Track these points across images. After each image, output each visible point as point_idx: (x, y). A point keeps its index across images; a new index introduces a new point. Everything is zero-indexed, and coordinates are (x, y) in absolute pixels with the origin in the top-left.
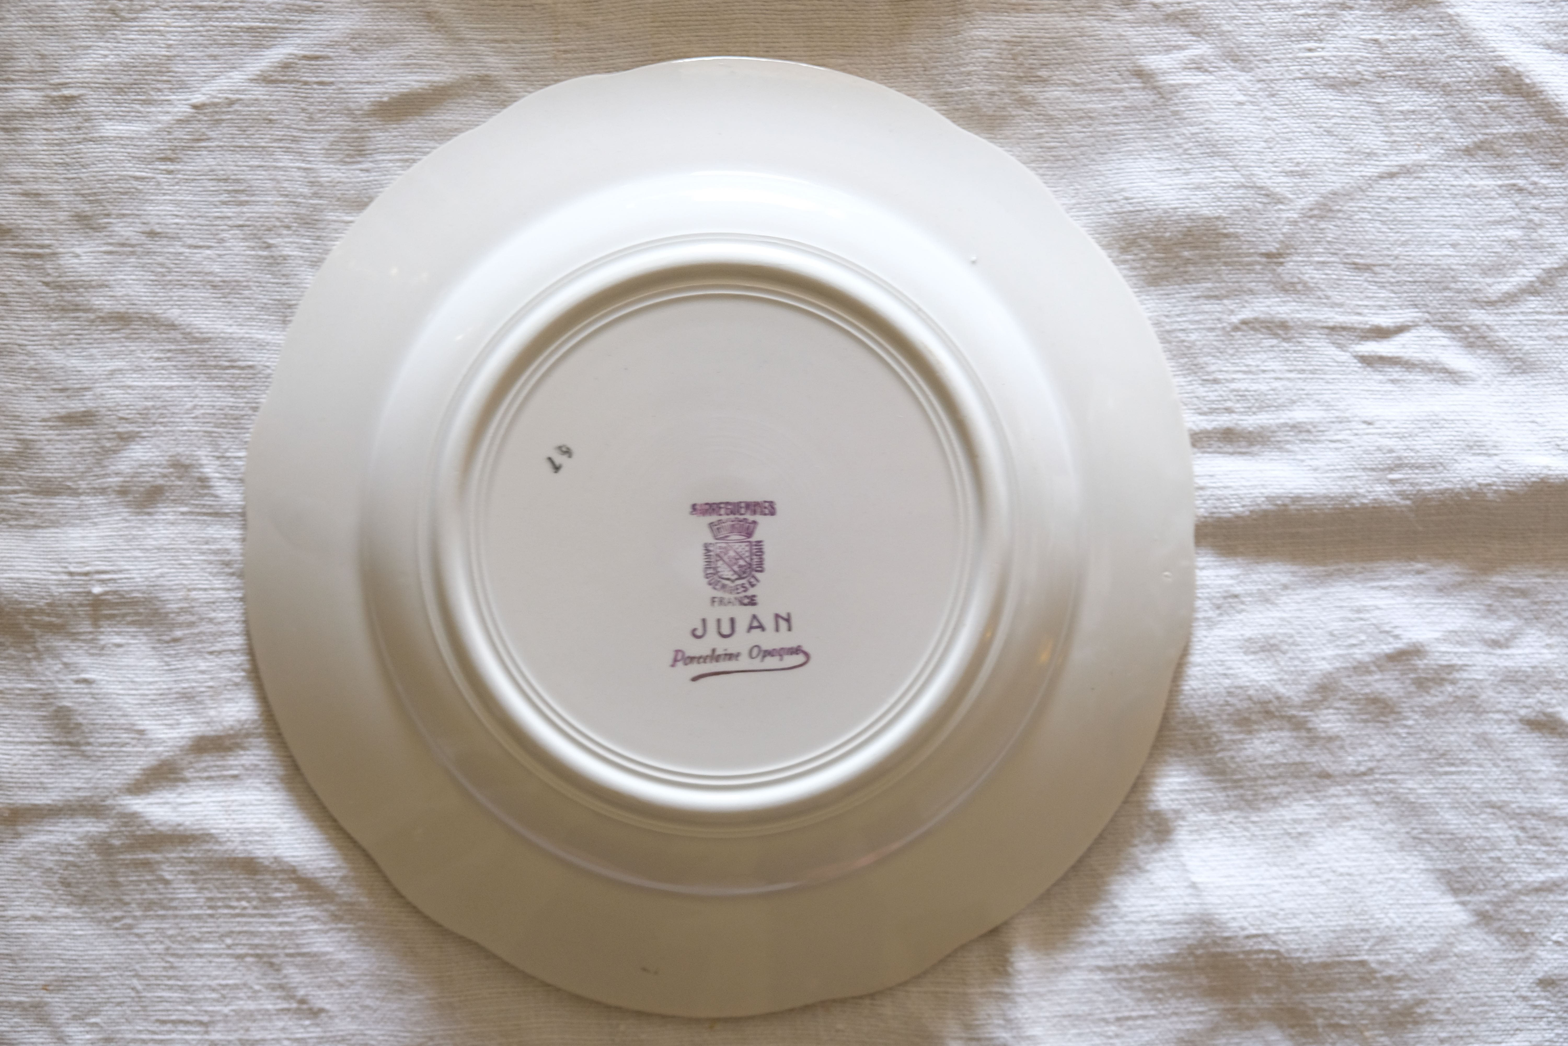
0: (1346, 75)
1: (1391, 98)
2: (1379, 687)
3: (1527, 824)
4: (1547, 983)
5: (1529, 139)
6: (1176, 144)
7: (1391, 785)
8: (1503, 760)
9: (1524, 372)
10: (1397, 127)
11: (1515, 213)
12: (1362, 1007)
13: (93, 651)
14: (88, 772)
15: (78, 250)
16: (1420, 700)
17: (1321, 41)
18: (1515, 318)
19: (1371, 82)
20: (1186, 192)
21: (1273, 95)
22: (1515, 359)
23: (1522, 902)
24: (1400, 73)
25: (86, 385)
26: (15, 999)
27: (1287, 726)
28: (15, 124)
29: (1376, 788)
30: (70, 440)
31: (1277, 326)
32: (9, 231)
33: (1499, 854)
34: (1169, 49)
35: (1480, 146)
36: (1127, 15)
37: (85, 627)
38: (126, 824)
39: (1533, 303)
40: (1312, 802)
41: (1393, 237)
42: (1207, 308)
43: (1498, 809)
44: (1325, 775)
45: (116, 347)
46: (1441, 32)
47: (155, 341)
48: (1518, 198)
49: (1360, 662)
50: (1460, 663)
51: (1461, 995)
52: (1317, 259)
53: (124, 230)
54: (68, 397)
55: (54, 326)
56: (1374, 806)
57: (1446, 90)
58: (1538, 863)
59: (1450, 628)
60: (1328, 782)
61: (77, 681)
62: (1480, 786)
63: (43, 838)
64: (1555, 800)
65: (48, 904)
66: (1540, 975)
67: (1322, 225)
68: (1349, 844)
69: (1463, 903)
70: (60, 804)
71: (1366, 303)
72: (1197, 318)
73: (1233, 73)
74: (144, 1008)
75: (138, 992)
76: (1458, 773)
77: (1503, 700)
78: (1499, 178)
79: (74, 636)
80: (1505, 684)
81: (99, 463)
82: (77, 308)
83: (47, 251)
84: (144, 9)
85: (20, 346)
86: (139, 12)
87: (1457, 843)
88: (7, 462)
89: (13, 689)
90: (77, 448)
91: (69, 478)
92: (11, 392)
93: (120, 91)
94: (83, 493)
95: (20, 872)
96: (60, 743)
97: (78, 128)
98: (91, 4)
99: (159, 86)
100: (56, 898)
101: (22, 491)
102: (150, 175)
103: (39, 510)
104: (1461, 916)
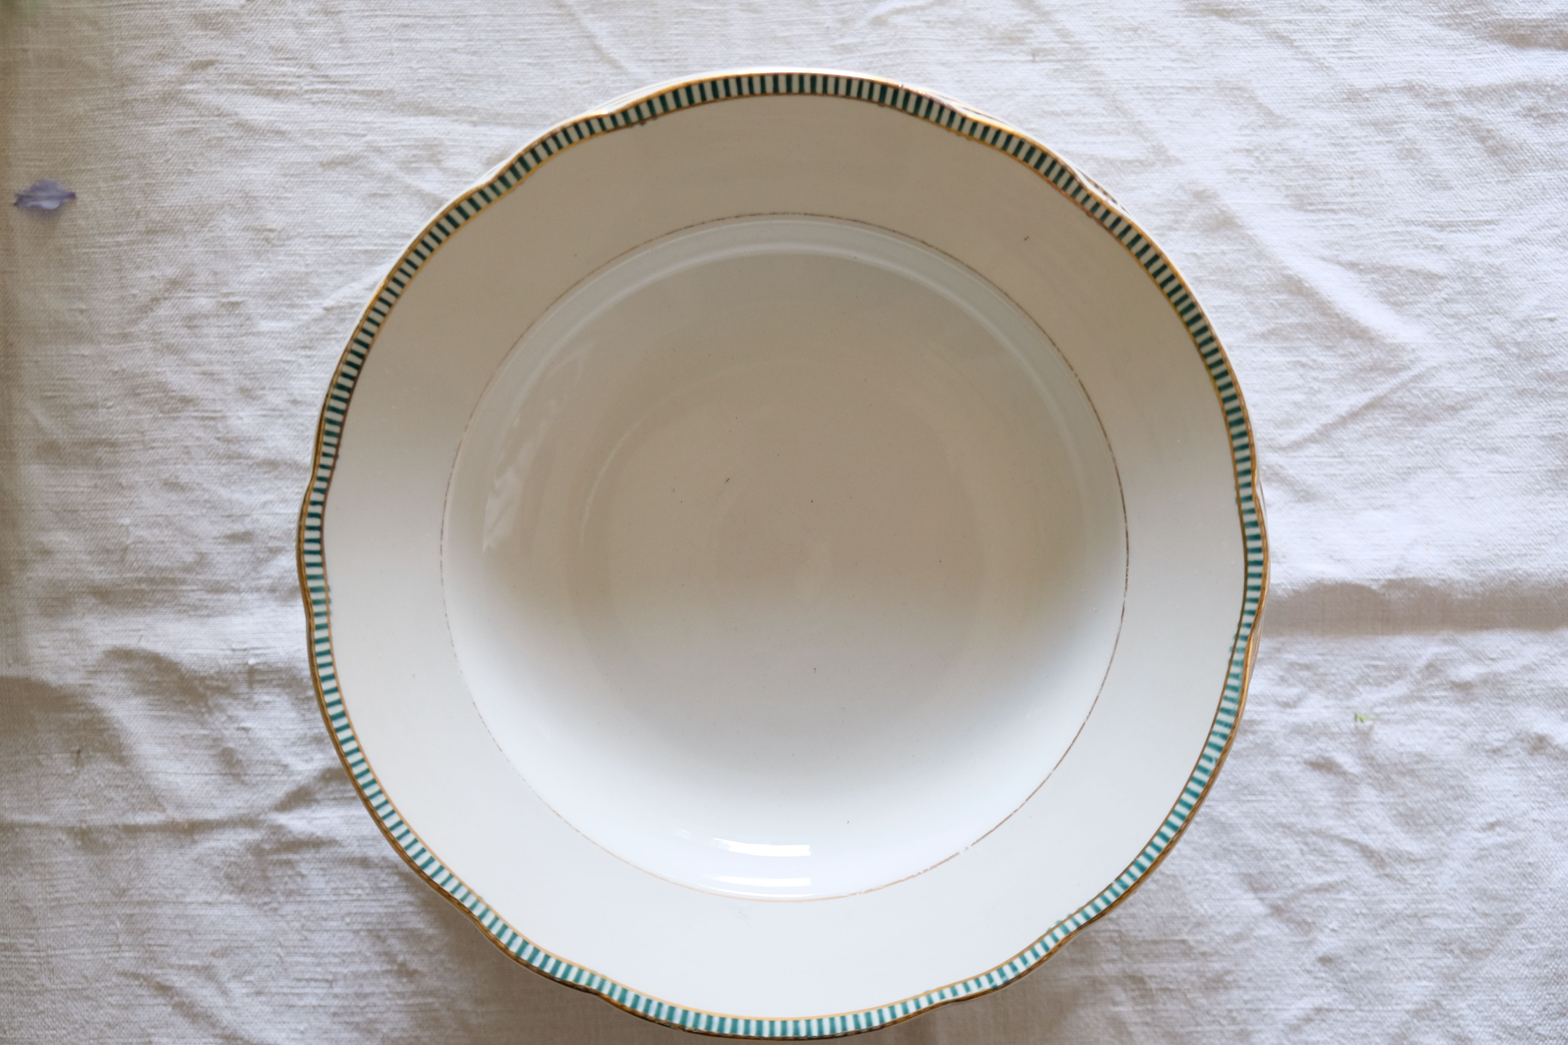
3: (1309, 840)
4: (1325, 960)
5: (1309, 328)
8: (1291, 792)
9: (1308, 501)
12: (1184, 975)
13: (249, 707)
14: (246, 795)
15: (241, 414)
18: (1301, 460)
22: (1301, 491)
23: (1305, 898)
25: (245, 513)
26: (191, 963)
28: (196, 322)
30: (234, 553)
32: (192, 400)
33: (1287, 862)
35: (1272, 332)
37: (244, 688)
38: (274, 833)
39: (1314, 449)
43: (1288, 829)
45: (268, 485)
46: (1243, 248)
47: (296, 480)
48: (1301, 371)
50: (1260, 719)
51: (1260, 968)
53: (275, 399)
54: (233, 521)
55: (223, 469)
57: (1247, 290)
58: (1318, 870)
61: (238, 729)
62: (1274, 811)
63: (212, 844)
64: (1331, 823)
65: (216, 894)
66: (1320, 954)
69: (1261, 899)
70: (226, 819)
74: (286, 970)
75: (281, 957)
76: (1258, 801)
77: (1292, 747)
79: (235, 696)
80: (1293, 735)
81: (255, 569)
82: (239, 456)
83: (219, 415)
84: (289, 238)
85: (198, 484)
86: (285, 240)
87: (1256, 853)
88: (188, 569)
89: (191, 735)
90: (239, 559)
91: (233, 581)
92: (190, 518)
93: (271, 297)
94: (243, 591)
95: (195, 869)
96: (225, 774)
97: (242, 326)
98: (250, 235)
99: (300, 294)
100: (222, 888)
101: (198, 590)
102: (294, 359)
103: (211, 604)
104: (1259, 909)
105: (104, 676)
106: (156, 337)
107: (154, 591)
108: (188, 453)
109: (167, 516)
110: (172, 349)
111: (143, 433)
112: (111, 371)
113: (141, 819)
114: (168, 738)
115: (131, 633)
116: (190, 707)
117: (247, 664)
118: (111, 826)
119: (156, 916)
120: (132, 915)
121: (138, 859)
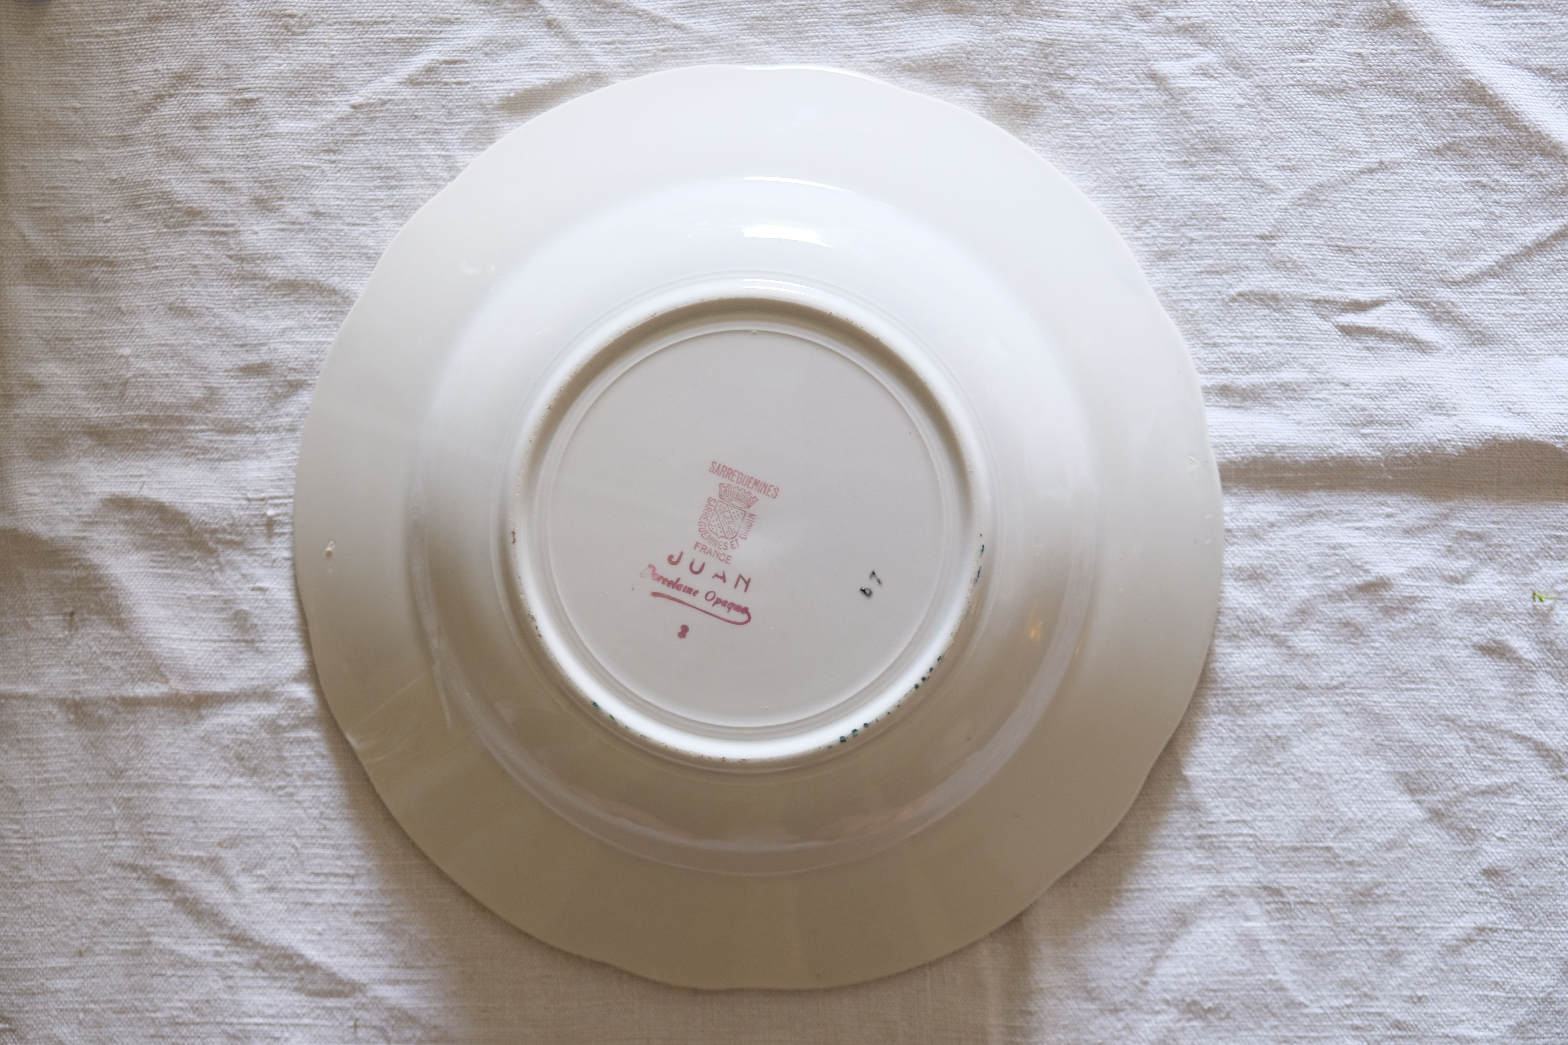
0: (1332, 83)
1: (1371, 104)
2: (1350, 613)
3: (1476, 735)
4: (1490, 873)
5: (1492, 142)
6: (1184, 139)
7: (1359, 698)
8: (1457, 680)
9: (1483, 344)
10: (1377, 129)
11: (1479, 206)
12: (1328, 887)
13: (266, 564)
14: (261, 665)
15: (256, 228)
16: (1387, 625)
17: (1311, 53)
18: (1476, 297)
19: (1355, 89)
20: (1191, 182)
21: (1269, 100)
22: (1476, 332)
23: (1470, 802)
24: (1380, 82)
25: (261, 342)
26: (195, 854)
27: (1271, 643)
28: (205, 123)
29: (1346, 700)
30: (249, 387)
31: (1269, 298)
32: (200, 212)
33: (1451, 761)
34: (1179, 57)
35: (1449, 147)
36: (1144, 26)
37: (261, 543)
38: (292, 708)
39: (1493, 284)
40: (1290, 710)
41: (1372, 224)
42: (1208, 282)
43: (1451, 721)
44: (1302, 687)
45: (287, 309)
46: (1416, 48)
47: (320, 304)
48: (1481, 193)
49: (1334, 591)
50: (1421, 595)
51: (1415, 880)
52: (1305, 241)
53: (295, 211)
54: (247, 351)
55: (236, 292)
56: (1344, 715)
57: (1419, 98)
58: (1485, 769)
59: (1414, 565)
60: (1305, 693)
61: (253, 589)
62: (1436, 701)
63: (222, 720)
64: (1502, 716)
65: (224, 776)
66: (1485, 866)
67: (1310, 212)
68: (1321, 747)
69: (1419, 802)
70: (237, 692)
71: (1346, 280)
72: (1200, 290)
73: (1235, 79)
74: (302, 863)
75: (296, 849)
76: (1418, 690)
77: (1459, 628)
78: (1466, 176)
79: (250, 551)
80: (1460, 615)
81: (272, 406)
82: (255, 277)
83: (231, 229)
84: (312, 25)
85: (208, 308)
86: (307, 27)
87: (1414, 750)
88: (196, 406)
89: (199, 596)
90: (254, 394)
91: (248, 419)
92: (199, 347)
93: (291, 94)
94: (259, 431)
95: (202, 748)
96: (237, 641)
97: (257, 126)
98: (267, 21)
99: (323, 89)
100: (231, 770)
101: (208, 430)
102: (316, 164)
103: (222, 446)
104: (1416, 813)
105: (102, 528)
106: (160, 140)
107: (157, 431)
108: (197, 273)
109: (172, 345)
110: (178, 154)
111: (144, 250)
112: (108, 179)
113: (141, 690)
114: (173, 598)
115: (132, 479)
116: (199, 564)
117: (265, 514)
118: (108, 698)
119: (157, 800)
120: (130, 799)
121: (137, 736)
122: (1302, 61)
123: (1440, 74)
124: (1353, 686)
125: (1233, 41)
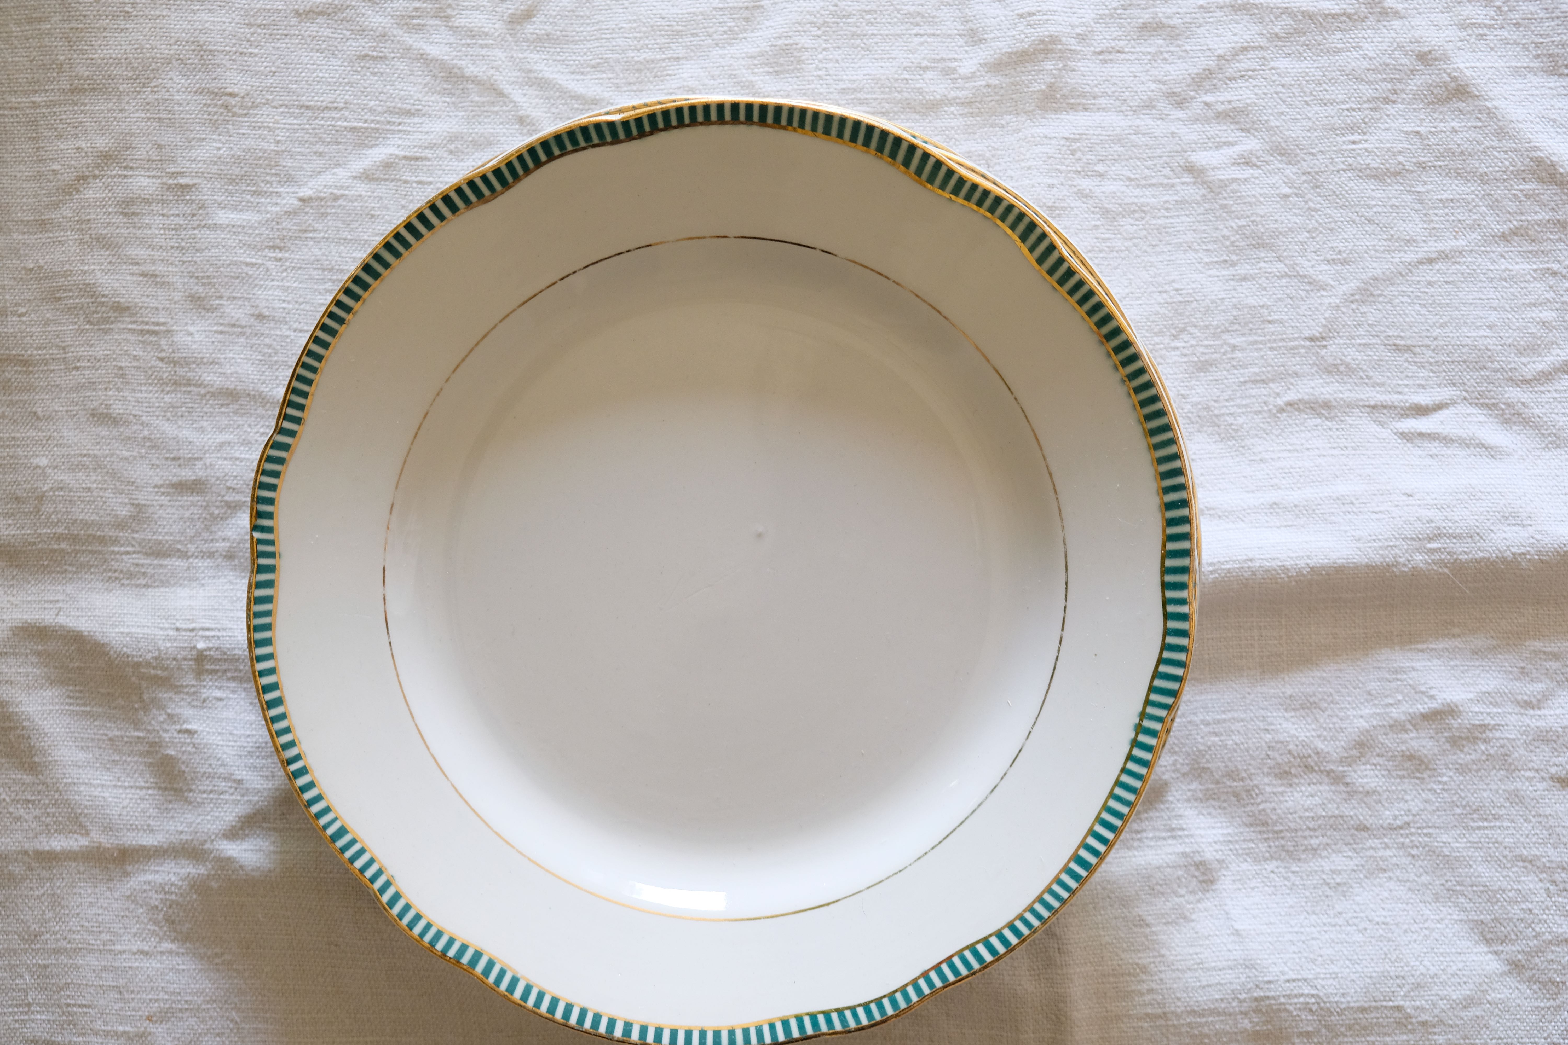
0: (1388, 166)
1: (1430, 187)
2: (1415, 744)
3: (1557, 877)
6: (1223, 236)
7: (1426, 839)
8: (1534, 816)
9: (1558, 447)
10: (1436, 215)
11: (1550, 295)
13: (195, 703)
14: (189, 817)
15: (191, 329)
16: (1455, 757)
17: (1365, 134)
18: (1549, 395)
19: (1412, 172)
20: (1232, 283)
21: (1317, 187)
22: (1549, 435)
23: (1553, 952)
24: (1440, 163)
25: (196, 455)
26: (121, 1029)
27: (1326, 780)
28: (134, 209)
29: (1412, 841)
30: (182, 506)
31: (1321, 406)
32: (128, 308)
33: (1530, 906)
34: (1219, 146)
35: (1515, 232)
36: (1181, 114)
37: (189, 680)
38: (223, 868)
40: (1350, 854)
41: (1432, 319)
42: (1253, 392)
43: (1529, 862)
44: (1363, 828)
45: (225, 421)
46: (1480, 124)
47: (260, 417)
48: (1552, 281)
49: (1396, 721)
50: (1493, 722)
52: (1359, 341)
53: (235, 312)
54: (180, 465)
55: (167, 398)
56: (1410, 858)
57: (1483, 179)
59: (1484, 690)
60: (1366, 835)
61: (180, 732)
62: (1512, 840)
63: (149, 877)
65: (154, 940)
67: (1364, 309)
68: (1386, 894)
69: (1496, 953)
70: (165, 846)
71: (1406, 382)
72: (1244, 402)
73: (1281, 166)
74: (242, 1039)
76: (1492, 828)
77: (1535, 758)
78: (1534, 263)
79: (177, 689)
80: (1536, 744)
81: (207, 529)
82: (189, 383)
83: (162, 328)
84: (255, 106)
85: (135, 416)
86: (249, 108)
87: (1490, 895)
88: (121, 525)
89: (122, 737)
90: (187, 514)
91: (179, 542)
92: (126, 459)
93: (232, 181)
94: (192, 556)
95: (128, 909)
96: (166, 789)
97: (194, 215)
98: (205, 99)
99: (268, 178)
100: (161, 934)
101: (134, 552)
102: (260, 261)
103: (150, 571)
104: (1493, 965)
105: (11, 660)
106: (84, 226)
107: (77, 552)
108: (123, 376)
109: (95, 456)
110: (103, 242)
111: (64, 349)
112: (24, 268)
113: (58, 843)
114: (93, 740)
115: (46, 605)
116: (120, 701)
117: (195, 647)
118: (18, 853)
119: (77, 967)
120: (46, 967)
121: (53, 895)
122: (1354, 142)
123: (1506, 152)
124: (1419, 825)
125: (1278, 124)
